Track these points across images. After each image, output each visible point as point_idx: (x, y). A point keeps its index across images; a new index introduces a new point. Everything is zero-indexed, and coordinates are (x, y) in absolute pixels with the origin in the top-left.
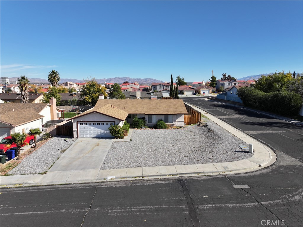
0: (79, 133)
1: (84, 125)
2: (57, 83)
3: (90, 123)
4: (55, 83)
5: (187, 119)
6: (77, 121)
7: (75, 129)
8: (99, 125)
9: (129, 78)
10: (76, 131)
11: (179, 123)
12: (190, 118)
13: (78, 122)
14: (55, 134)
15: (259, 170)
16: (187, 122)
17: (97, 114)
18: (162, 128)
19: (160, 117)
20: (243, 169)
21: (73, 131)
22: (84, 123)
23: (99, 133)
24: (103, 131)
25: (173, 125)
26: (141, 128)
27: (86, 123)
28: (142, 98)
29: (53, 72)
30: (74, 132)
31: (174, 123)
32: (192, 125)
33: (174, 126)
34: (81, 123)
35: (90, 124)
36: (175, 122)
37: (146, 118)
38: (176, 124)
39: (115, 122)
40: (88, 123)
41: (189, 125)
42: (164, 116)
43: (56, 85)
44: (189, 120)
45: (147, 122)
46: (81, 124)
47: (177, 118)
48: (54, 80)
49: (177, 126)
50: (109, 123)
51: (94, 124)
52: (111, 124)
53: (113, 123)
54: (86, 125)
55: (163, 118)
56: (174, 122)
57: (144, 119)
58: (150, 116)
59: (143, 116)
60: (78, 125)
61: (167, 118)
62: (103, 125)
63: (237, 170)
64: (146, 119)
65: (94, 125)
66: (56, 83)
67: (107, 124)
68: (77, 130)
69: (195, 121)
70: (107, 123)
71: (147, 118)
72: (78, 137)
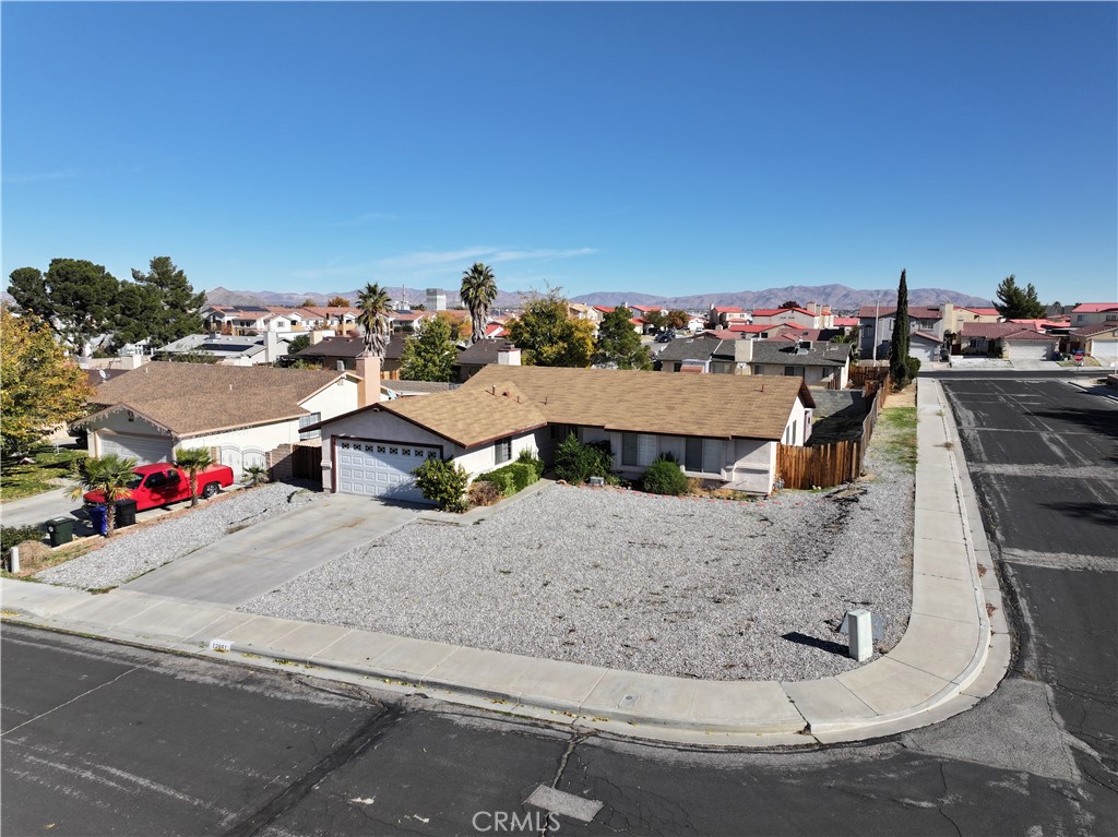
0: (341, 478)
1: (352, 449)
2: (486, 307)
3: (369, 444)
4: (479, 306)
5: (797, 463)
6: (332, 436)
7: (326, 462)
8: (393, 455)
9: (845, 288)
10: (328, 468)
11: (747, 477)
12: (811, 459)
13: (334, 439)
14: (290, 471)
15: (796, 749)
16: (796, 478)
17: (384, 414)
18: (660, 492)
19: (668, 446)
20: (694, 726)
21: (320, 469)
22: (351, 443)
23: (396, 485)
24: (405, 478)
25: (723, 482)
26: (588, 482)
27: (358, 443)
28: (756, 367)
29: (476, 270)
30: (324, 472)
31: (724, 476)
32: (817, 491)
33: (726, 486)
34: (346, 442)
35: (369, 449)
36: (730, 470)
37: (613, 442)
38: (734, 478)
39: (441, 447)
40: (363, 444)
41: (803, 487)
42: (683, 440)
43: (483, 312)
44: (802, 468)
45: (616, 462)
46: (344, 446)
47: (738, 456)
48: (476, 297)
49: (740, 488)
50: (426, 451)
51: (381, 450)
52: (431, 456)
53: (438, 452)
54: (357, 451)
55: (679, 449)
56: (723, 471)
57: (605, 447)
58: (630, 437)
59: (604, 436)
60: (337, 448)
61: (694, 449)
62: (406, 457)
63: (665, 723)
64: (613, 450)
65: (381, 454)
66: (482, 307)
67: (419, 454)
68: (331, 465)
69: (833, 474)
70: (419, 449)
71: (617, 444)
72: (333, 490)
